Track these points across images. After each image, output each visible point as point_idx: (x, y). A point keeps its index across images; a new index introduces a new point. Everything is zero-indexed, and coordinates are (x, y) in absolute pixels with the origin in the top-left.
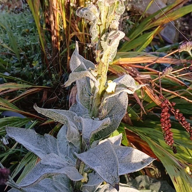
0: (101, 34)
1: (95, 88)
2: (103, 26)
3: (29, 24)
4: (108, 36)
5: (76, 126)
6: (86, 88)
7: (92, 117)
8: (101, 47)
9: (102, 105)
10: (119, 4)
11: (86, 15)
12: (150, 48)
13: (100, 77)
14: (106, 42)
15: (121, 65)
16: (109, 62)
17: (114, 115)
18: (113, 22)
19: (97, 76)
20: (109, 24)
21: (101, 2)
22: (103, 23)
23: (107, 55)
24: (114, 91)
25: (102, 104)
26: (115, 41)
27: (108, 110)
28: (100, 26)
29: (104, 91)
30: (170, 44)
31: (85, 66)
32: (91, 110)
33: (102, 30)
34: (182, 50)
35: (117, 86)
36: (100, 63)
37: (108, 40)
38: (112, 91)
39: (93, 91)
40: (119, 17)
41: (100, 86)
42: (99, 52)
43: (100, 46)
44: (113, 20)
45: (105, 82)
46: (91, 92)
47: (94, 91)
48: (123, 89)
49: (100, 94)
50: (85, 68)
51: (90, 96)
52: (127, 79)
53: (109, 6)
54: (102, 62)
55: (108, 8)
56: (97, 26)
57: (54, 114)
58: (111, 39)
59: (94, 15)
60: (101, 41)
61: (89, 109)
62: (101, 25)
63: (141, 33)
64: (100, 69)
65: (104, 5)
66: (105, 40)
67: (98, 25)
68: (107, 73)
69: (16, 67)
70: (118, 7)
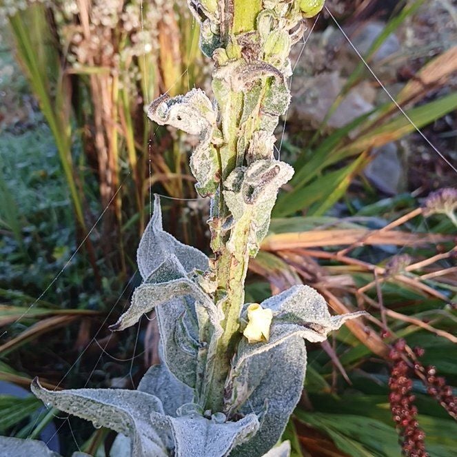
0: (223, 170)
1: (209, 328)
2: (229, 150)
3: (49, 159)
4: (245, 178)
5: (160, 437)
6: (185, 326)
7: (205, 410)
8: (224, 209)
9: (232, 374)
10: (273, 86)
11: (180, 119)
12: (343, 207)
13: (225, 294)
14: (240, 194)
15: (274, 253)
16: (248, 251)
17: (267, 399)
18: (257, 136)
19: (215, 294)
20: (246, 143)
21: (221, 80)
22: (228, 139)
23: (242, 230)
24: (267, 336)
25: (232, 371)
26: (266, 189)
27: (249, 387)
28: (221, 150)
29: (238, 336)
30: (389, 195)
31: (180, 265)
32: (200, 391)
33: (227, 160)
34: (432, 212)
35: (274, 318)
36: (223, 253)
37: (244, 189)
38: (263, 337)
39: (205, 335)
40: (273, 121)
41: (226, 320)
42: (220, 224)
43: (222, 206)
44: (256, 130)
45: (241, 310)
46: (201, 338)
47: (208, 335)
48: (295, 330)
49: (226, 345)
50: (182, 269)
51: (198, 349)
52: (303, 298)
53: (245, 90)
54: (228, 253)
55: (240, 96)
56: (211, 148)
57: (93, 406)
58: (255, 184)
59: (202, 118)
60: (224, 192)
61: (194, 387)
62: (223, 145)
63: (318, 172)
64: (225, 271)
65: (229, 88)
66: (237, 187)
67: (215, 146)
68: (243, 281)
69: (14, 262)
70: (270, 95)
